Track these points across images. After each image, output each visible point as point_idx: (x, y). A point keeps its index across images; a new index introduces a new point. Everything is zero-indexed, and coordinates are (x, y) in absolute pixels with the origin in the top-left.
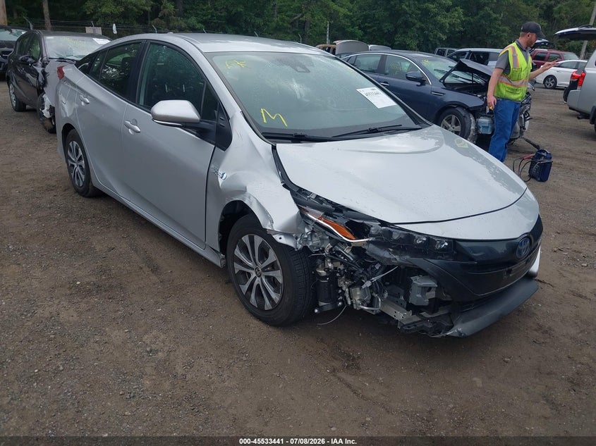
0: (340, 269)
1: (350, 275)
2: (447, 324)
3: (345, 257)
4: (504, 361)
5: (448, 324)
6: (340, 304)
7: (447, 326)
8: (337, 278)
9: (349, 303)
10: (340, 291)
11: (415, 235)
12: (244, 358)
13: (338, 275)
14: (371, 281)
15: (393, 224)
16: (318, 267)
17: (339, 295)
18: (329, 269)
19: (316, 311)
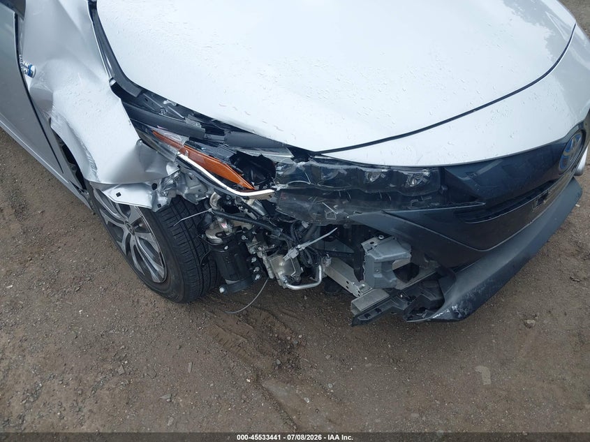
0: (245, 229)
1: (264, 236)
2: (433, 298)
3: (250, 210)
4: (526, 324)
5: (435, 299)
6: (258, 277)
7: (434, 302)
8: (244, 243)
9: (271, 276)
10: (254, 260)
11: (363, 169)
12: (121, 370)
13: (244, 238)
14: (298, 249)
15: (319, 153)
16: (208, 228)
17: (253, 265)
18: (224, 233)
19: (222, 290)
